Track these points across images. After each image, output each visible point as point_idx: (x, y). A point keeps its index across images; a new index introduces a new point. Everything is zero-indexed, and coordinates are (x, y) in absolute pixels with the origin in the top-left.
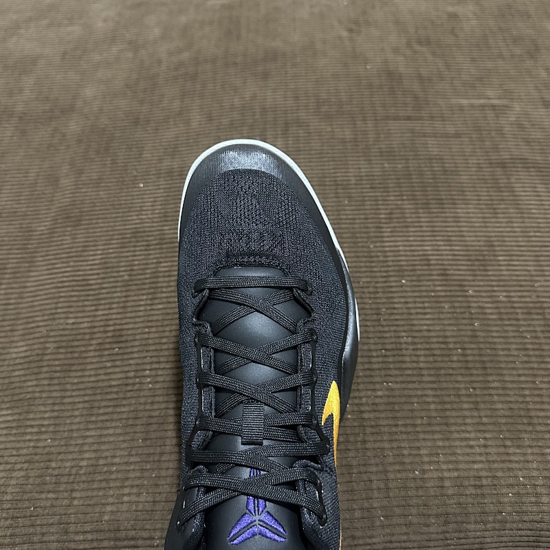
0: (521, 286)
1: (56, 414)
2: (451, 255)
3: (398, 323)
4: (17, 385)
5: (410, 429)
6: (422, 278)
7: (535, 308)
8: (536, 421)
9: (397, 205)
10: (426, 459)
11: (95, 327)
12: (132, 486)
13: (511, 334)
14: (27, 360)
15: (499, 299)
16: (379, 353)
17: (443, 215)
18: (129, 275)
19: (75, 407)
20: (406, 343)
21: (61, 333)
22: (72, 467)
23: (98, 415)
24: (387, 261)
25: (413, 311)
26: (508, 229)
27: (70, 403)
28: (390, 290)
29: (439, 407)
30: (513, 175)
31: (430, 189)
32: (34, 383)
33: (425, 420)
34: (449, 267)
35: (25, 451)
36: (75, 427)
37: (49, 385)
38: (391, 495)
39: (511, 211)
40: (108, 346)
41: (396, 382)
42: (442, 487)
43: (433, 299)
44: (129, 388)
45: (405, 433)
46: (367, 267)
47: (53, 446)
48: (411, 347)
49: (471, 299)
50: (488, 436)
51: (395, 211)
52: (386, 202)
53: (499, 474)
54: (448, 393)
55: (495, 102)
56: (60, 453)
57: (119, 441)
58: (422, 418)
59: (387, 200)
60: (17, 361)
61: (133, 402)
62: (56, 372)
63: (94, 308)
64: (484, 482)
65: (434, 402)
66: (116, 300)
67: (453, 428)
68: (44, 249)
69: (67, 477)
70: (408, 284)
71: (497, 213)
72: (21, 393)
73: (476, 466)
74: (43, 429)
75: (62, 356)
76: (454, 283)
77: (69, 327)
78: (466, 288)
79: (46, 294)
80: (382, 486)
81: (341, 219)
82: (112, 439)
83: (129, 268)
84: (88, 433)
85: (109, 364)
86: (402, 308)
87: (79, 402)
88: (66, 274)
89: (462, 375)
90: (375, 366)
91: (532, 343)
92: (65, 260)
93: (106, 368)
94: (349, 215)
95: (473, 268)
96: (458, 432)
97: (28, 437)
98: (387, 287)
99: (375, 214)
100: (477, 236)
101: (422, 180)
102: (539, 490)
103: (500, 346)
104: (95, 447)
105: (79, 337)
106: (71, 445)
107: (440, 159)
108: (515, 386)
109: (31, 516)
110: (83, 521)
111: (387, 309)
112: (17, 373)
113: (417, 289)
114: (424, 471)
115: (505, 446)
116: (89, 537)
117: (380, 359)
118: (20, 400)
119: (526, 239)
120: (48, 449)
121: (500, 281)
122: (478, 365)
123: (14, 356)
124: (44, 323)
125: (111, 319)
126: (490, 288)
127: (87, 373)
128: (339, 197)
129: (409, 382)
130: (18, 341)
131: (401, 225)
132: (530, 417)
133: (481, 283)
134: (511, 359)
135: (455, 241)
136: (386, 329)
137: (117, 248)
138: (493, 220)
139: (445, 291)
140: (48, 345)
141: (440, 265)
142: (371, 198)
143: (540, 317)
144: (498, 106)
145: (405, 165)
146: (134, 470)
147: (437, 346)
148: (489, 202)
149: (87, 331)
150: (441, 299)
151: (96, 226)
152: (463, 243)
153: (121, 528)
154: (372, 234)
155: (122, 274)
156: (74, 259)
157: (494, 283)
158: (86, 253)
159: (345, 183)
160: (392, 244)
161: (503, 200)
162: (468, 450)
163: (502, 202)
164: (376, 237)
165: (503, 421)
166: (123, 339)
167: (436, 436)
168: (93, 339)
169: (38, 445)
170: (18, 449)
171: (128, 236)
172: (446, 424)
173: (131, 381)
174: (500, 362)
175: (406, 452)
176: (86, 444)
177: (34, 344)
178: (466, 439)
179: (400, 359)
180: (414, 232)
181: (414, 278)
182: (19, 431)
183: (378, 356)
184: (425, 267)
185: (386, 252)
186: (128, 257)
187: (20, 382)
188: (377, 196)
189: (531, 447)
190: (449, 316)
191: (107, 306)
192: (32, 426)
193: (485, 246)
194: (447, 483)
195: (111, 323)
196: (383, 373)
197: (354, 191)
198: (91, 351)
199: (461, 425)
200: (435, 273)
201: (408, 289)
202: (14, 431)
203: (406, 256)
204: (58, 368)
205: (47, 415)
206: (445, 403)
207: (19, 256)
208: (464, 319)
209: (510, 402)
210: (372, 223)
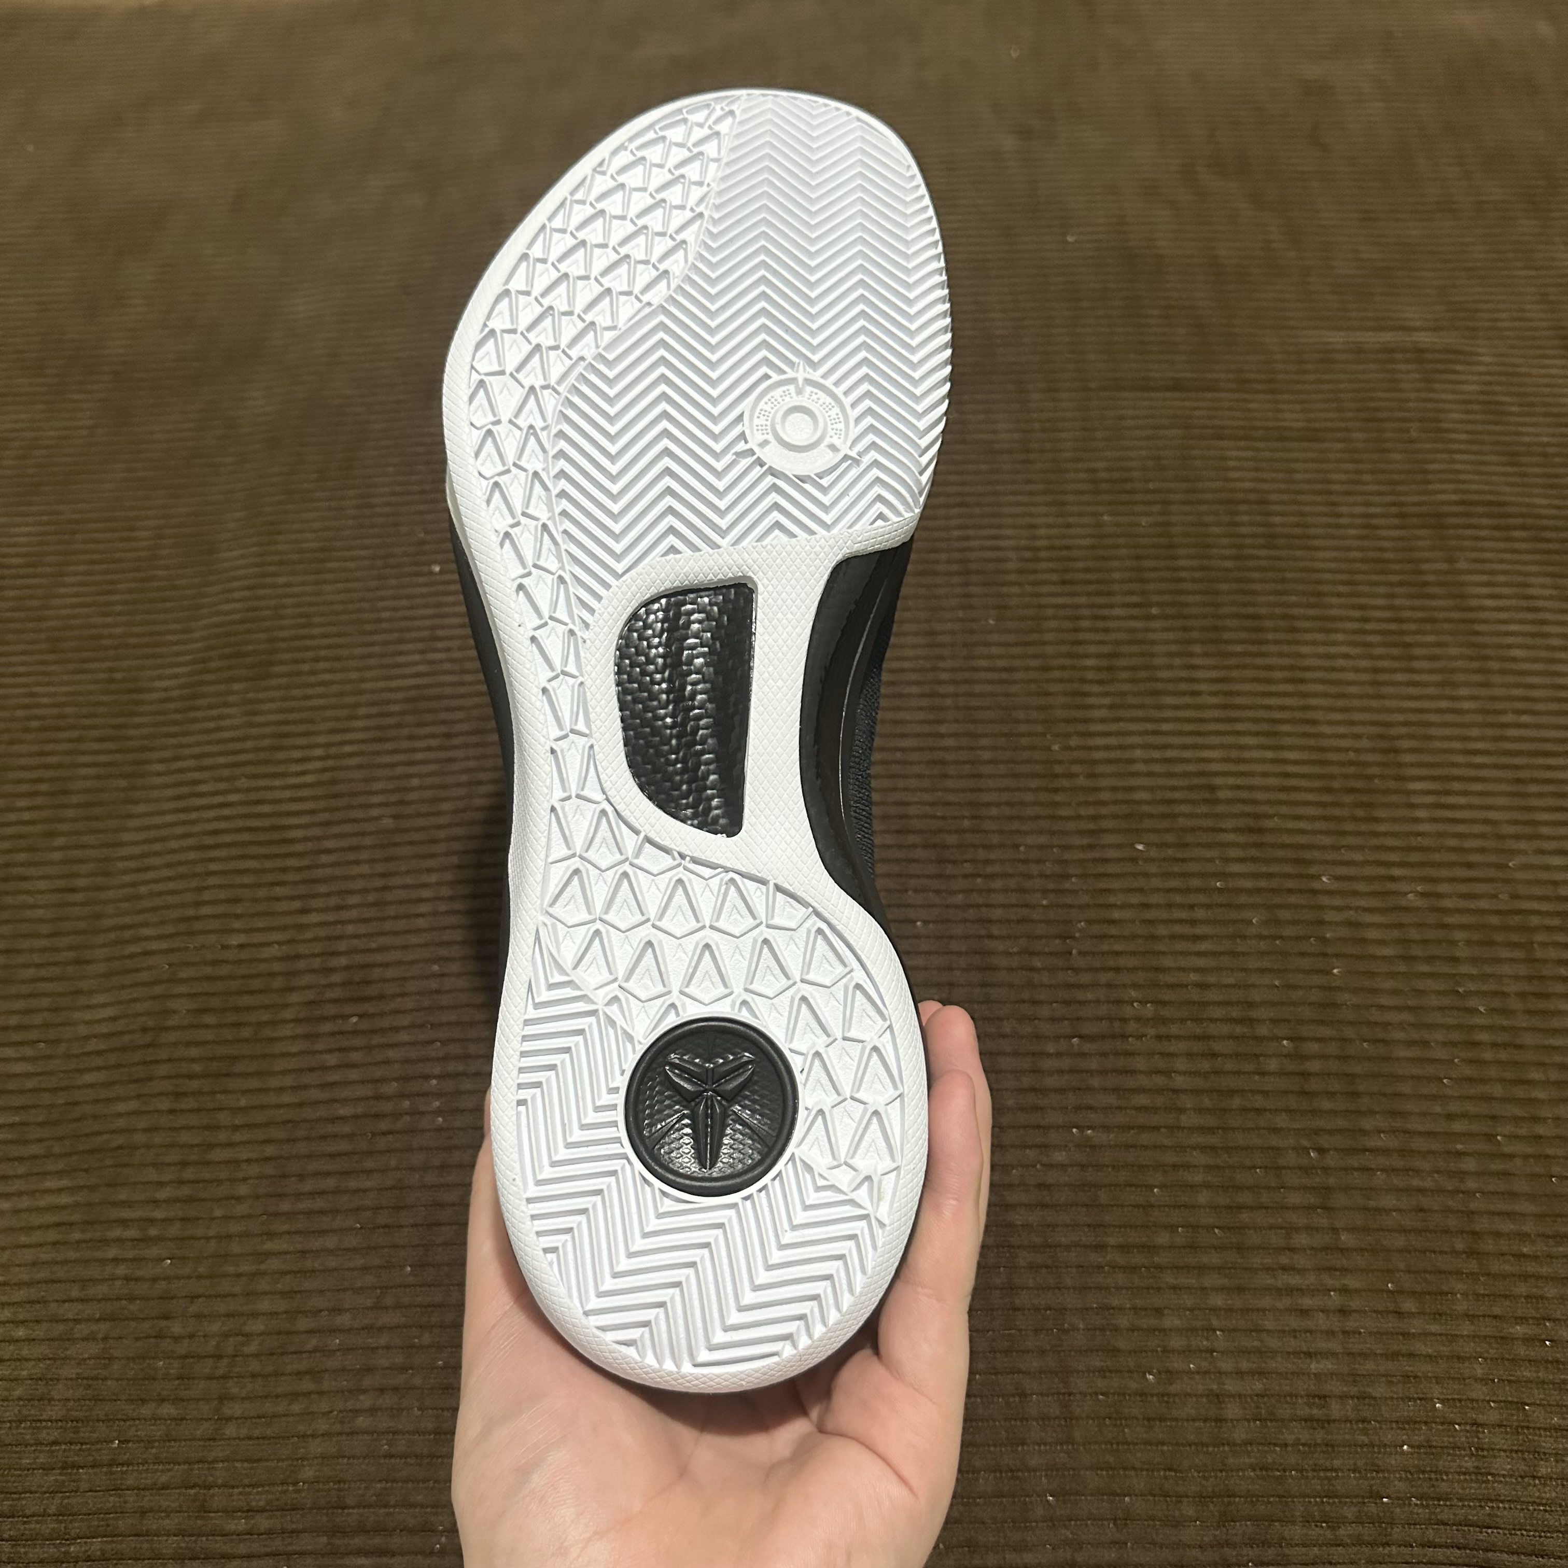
0: (1469, 865)
1: (186, 1191)
2: (1275, 775)
3: (1122, 962)
4: (89, 1109)
5: (1137, 1259)
6: (1189, 838)
7: (1505, 928)
8: (1489, 1245)
9: (1132, 630)
10: (1176, 1342)
11: (298, 957)
12: (382, 1390)
13: (1434, 1001)
14: (116, 1042)
15: (1403, 902)
16: (1063, 1046)
17: (1259, 661)
18: (395, 817)
19: (241, 1175)
20: (1138, 1019)
21: (208, 970)
22: (226, 1335)
23: (298, 1195)
24: (1097, 789)
25: (1162, 930)
26: (1443, 704)
27: (228, 1162)
28: (1101, 869)
29: (1222, 1200)
30: (1461, 549)
31: (1224, 587)
32: (133, 1105)
33: (1181, 1236)
34: (1271, 810)
35: (102, 1290)
36: (234, 1228)
37: (172, 1111)
38: (1078, 1435)
39: (1454, 651)
40: (331, 1010)
41: (1107, 1128)
42: (1219, 1420)
43: (1220, 899)
44: (383, 1126)
45: (1125, 1269)
46: (1040, 804)
47: (178, 1278)
48: (1152, 1032)
49: (1326, 901)
50: (1352, 1282)
51: (1125, 649)
52: (1101, 624)
53: (1379, 1390)
54: (1248, 1163)
55: (1424, 339)
56: (193, 1298)
57: (353, 1269)
58: (1172, 1228)
59: (1104, 618)
60: (92, 1045)
61: (393, 1163)
62: (190, 1077)
63: (297, 905)
64: (1336, 1409)
65: (1207, 1186)
66: (360, 884)
67: (1257, 1260)
68: (171, 741)
69: (210, 1361)
70: (1154, 853)
71: (1412, 658)
72: (98, 1133)
73: (1314, 1366)
74: (153, 1232)
75: (208, 1035)
76: (1281, 853)
77: (230, 955)
78: (1313, 870)
79: (169, 866)
80: (1055, 1410)
81: (975, 669)
82: (332, 1263)
83: (394, 798)
84: (269, 1246)
85: (332, 1060)
86: (1132, 921)
87: (248, 1161)
88: (226, 812)
89: (1289, 1111)
90: (1052, 1082)
91: (1490, 1028)
92: (225, 773)
93: (324, 1068)
94: (1000, 657)
95: (1337, 812)
96: (1268, 1269)
97: (112, 1253)
98: (1095, 860)
99: (1070, 655)
100: (1352, 723)
101: (1205, 562)
102: (1486, 1437)
103: (1399, 1035)
104: (286, 1283)
105: (257, 984)
106: (224, 1276)
107: (1258, 502)
108: (1435, 1146)
109: (112, 1463)
110: (246, 1481)
111: (1089, 922)
112: (89, 1078)
113: (1177, 868)
114: (1170, 1375)
115: (1399, 1314)
116: (263, 1522)
117: (1066, 1063)
118: (91, 1151)
119: (1490, 732)
120: (163, 1284)
121: (1410, 849)
122: (1335, 1085)
123: (83, 1030)
124: (164, 945)
125: (340, 937)
126: (1381, 871)
127: (274, 1082)
128: (971, 607)
129: (1142, 1128)
130: (91, 992)
131: (1142, 687)
132: (1474, 1233)
133: (1358, 857)
134: (1430, 1070)
135: (1289, 734)
136: (1085, 978)
137: (364, 741)
138: (1399, 677)
139: (1256, 876)
140: (172, 1004)
141: (1244, 802)
142: (1062, 612)
143: (1519, 954)
144: (1434, 351)
145: (1160, 519)
146: (387, 1347)
147: (1225, 1029)
148: (1393, 626)
149: (277, 967)
150: (1243, 899)
151: (312, 679)
152: (1312, 742)
153: (350, 1501)
154: (1059, 713)
155: (375, 812)
156: (250, 770)
157: (1394, 857)
158: (281, 755)
159: (991, 566)
160: (1112, 741)
161: (1433, 620)
162: (1294, 1322)
163: (1428, 627)
164: (1068, 721)
165: (1399, 1241)
166: (372, 991)
167: (1210, 1280)
168: (291, 989)
169: (140, 1273)
170: (84, 1283)
171: (396, 708)
172: (1240, 1248)
173: (388, 1107)
174: (1401, 1078)
175: (1123, 1321)
176: (264, 1273)
177: (135, 1000)
178: (1291, 1291)
179: (1121, 1062)
180: (1176, 707)
181: (1170, 838)
182: (88, 1236)
183: (1059, 1055)
184: (1203, 809)
185: (1094, 762)
186: (392, 766)
187: (96, 1101)
188: (1077, 606)
189: (1471, 1317)
190: (1263, 946)
191: (334, 901)
192: (124, 1223)
193: (1373, 750)
194: (1232, 1410)
195: (342, 946)
196: (1072, 1099)
197: (1015, 590)
198: (285, 1021)
199: (1280, 1250)
200: (1229, 824)
201: (1152, 868)
202: (77, 1236)
203: (1150, 774)
204: (197, 1068)
205: (163, 1194)
206: (1239, 1188)
207: (102, 758)
208: (1303, 954)
209: (1420, 1191)
210: (1062, 681)
